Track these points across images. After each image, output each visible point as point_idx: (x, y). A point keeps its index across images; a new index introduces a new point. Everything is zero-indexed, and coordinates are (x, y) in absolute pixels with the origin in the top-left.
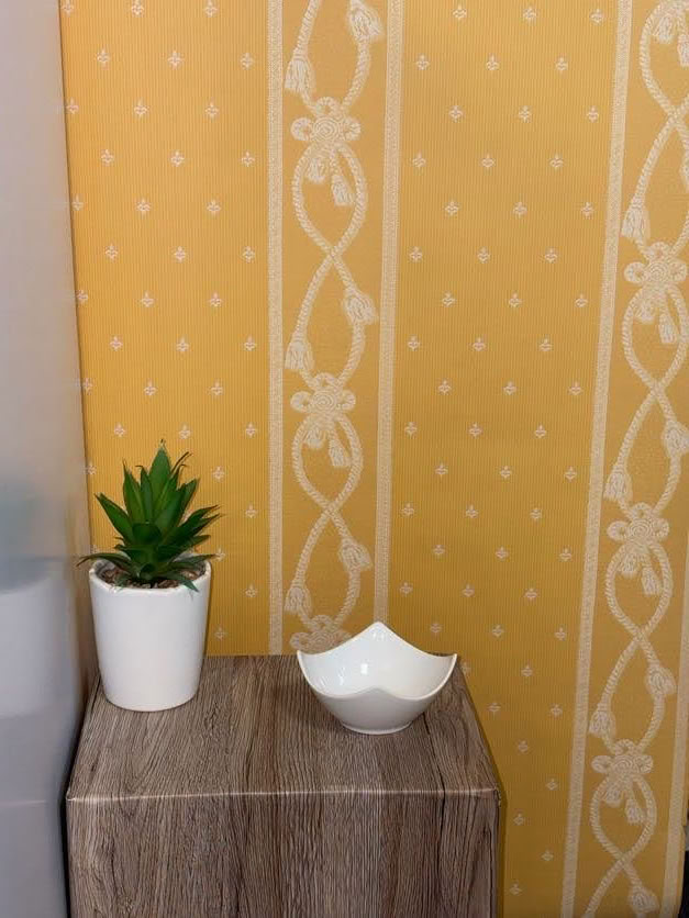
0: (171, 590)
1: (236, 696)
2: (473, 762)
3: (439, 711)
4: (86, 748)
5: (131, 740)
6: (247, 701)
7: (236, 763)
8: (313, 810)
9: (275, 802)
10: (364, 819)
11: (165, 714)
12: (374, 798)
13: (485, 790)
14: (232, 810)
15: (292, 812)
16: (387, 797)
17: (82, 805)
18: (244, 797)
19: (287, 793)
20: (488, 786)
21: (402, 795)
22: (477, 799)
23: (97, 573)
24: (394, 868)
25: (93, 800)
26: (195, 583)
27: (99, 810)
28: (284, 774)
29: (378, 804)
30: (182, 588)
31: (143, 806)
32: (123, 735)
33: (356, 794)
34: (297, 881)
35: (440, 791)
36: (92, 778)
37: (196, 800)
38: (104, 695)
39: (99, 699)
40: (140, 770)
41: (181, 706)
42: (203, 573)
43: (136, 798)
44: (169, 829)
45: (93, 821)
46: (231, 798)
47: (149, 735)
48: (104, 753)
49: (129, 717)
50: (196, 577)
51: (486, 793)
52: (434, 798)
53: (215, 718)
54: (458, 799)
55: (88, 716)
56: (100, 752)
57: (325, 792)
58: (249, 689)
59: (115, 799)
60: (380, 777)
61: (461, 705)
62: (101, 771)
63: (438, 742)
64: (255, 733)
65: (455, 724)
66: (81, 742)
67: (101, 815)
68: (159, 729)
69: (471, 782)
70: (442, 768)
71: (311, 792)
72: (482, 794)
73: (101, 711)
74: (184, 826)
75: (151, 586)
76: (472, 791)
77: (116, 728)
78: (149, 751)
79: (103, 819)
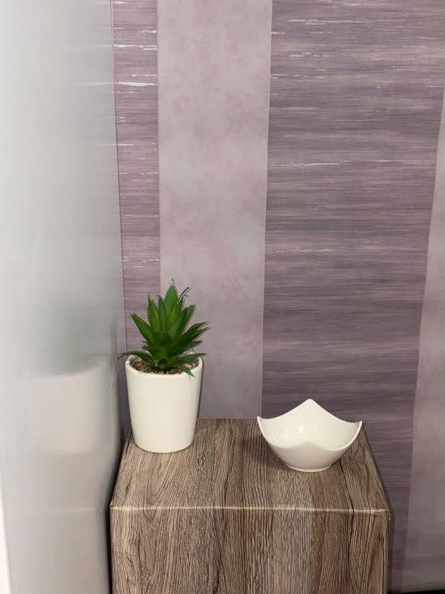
0: (177, 376)
1: (218, 445)
2: (372, 492)
3: (350, 458)
4: (123, 476)
5: (151, 471)
6: (225, 448)
7: (218, 488)
8: (267, 520)
9: (243, 514)
10: (301, 526)
11: (173, 454)
12: (307, 513)
13: (380, 511)
14: (215, 521)
15: (254, 520)
16: (316, 513)
17: (120, 512)
18: (223, 510)
19: (251, 508)
20: (382, 508)
21: (325, 512)
22: (375, 516)
23: (130, 364)
24: (320, 558)
25: (127, 509)
26: (192, 371)
27: (131, 516)
28: (248, 495)
29: (310, 517)
30: (184, 374)
31: (158, 515)
32: (146, 467)
33: (295, 510)
34: (257, 565)
35: (351, 510)
36: (126, 494)
37: (192, 511)
38: (134, 442)
39: (131, 444)
40: (157, 490)
41: (182, 450)
42: (197, 365)
43: (153, 508)
44: (175, 529)
45: (127, 522)
46: (214, 510)
47: (162, 469)
48: (134, 478)
49: (149, 457)
50: (193, 367)
52: (346, 515)
53: (204, 458)
54: (360, 515)
55: (124, 455)
56: (131, 479)
57: (275, 508)
58: (226, 442)
59: (141, 509)
60: (310, 500)
61: (364, 452)
62: (132, 490)
63: (349, 478)
64: (230, 469)
65: (361, 466)
66: (120, 471)
67: (132, 518)
68: (169, 465)
69: (371, 504)
70: (351, 495)
71: (266, 508)
72: (378, 513)
73: (132, 452)
74: (185, 527)
75: (165, 373)
76: (372, 511)
77: (141, 463)
78: (163, 478)
79: (133, 521)
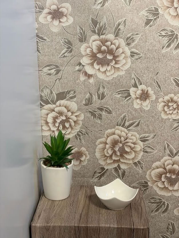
0: (62, 168)
1: (80, 197)
2: (143, 219)
3: (135, 204)
4: (38, 211)
5: (50, 209)
6: (83, 199)
7: (77, 216)
8: (97, 230)
9: (87, 228)
10: (111, 234)
11: (60, 201)
12: (114, 228)
13: (145, 227)
14: (75, 231)
15: (92, 231)
16: (118, 228)
17: (35, 227)
18: (78, 226)
19: (90, 226)
20: (146, 226)
21: (122, 228)
22: (143, 229)
23: (43, 163)
25: (38, 225)
26: (68, 166)
27: (40, 228)
28: (90, 220)
29: (115, 230)
30: (65, 168)
31: (51, 227)
32: (48, 207)
33: (109, 227)
35: (133, 227)
36: (38, 219)
37: (65, 226)
38: (44, 196)
39: (43, 197)
40: (52, 217)
41: (65, 199)
42: (71, 164)
43: (49, 225)
44: (58, 234)
45: (38, 231)
46: (75, 226)
47: (55, 207)
48: (43, 212)
49: (50, 202)
50: (69, 165)
51: (146, 228)
52: (131, 229)
53: (73, 203)
54: (137, 229)
55: (40, 201)
56: (41, 212)
57: (100, 226)
58: (83, 196)
59: (44, 225)
60: (116, 222)
61: (141, 202)
62: (41, 217)
63: (133, 212)
64: (84, 208)
65: (139, 207)
66: (37, 208)
67: (40, 229)
68: (58, 206)
69: (141, 225)
70: (134, 220)
71: (97, 226)
72: (144, 228)
73: (43, 200)
74: (62, 233)
75: (57, 167)
76: (142, 227)
77: (46, 205)
78: (55, 212)
79: (41, 230)
